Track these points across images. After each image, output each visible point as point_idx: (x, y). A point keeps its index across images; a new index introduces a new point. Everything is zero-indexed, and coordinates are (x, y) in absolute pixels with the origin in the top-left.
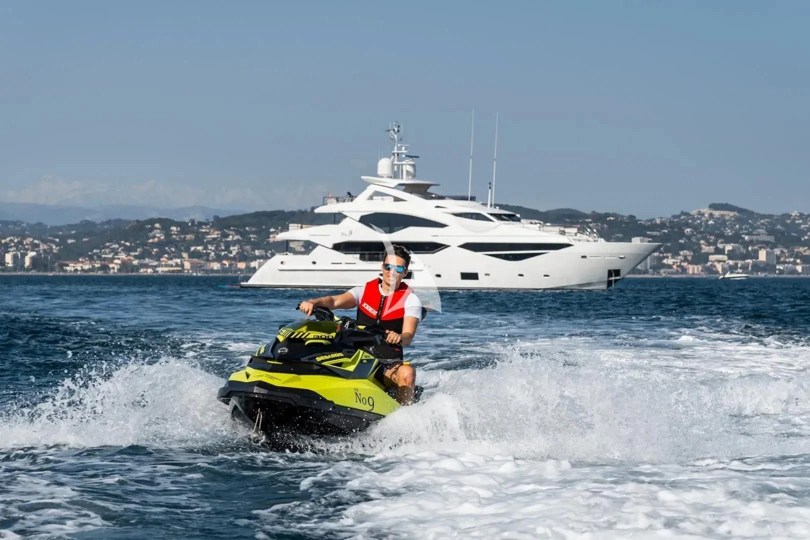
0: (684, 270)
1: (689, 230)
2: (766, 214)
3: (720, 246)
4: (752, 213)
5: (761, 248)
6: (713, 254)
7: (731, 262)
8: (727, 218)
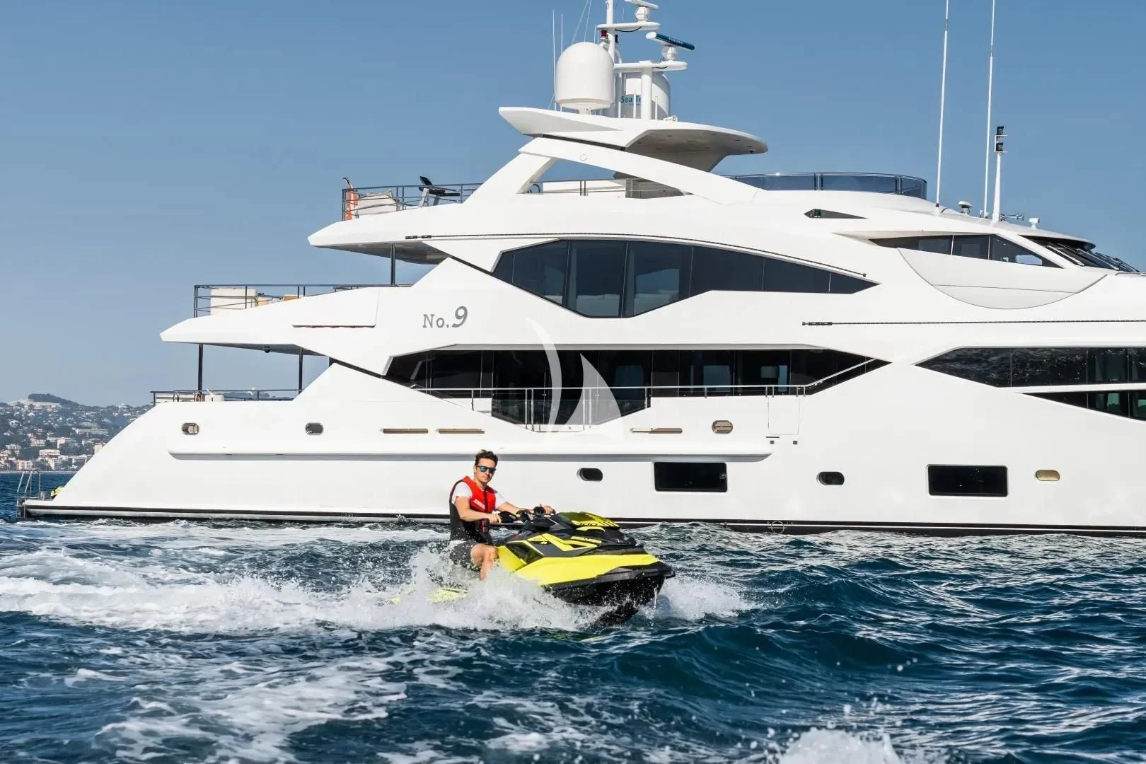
0: (13, 465)
1: (14, 422)
2: (92, 406)
3: (52, 440)
4: (77, 405)
5: (95, 442)
6: (44, 448)
7: (64, 458)
8: (49, 410)
